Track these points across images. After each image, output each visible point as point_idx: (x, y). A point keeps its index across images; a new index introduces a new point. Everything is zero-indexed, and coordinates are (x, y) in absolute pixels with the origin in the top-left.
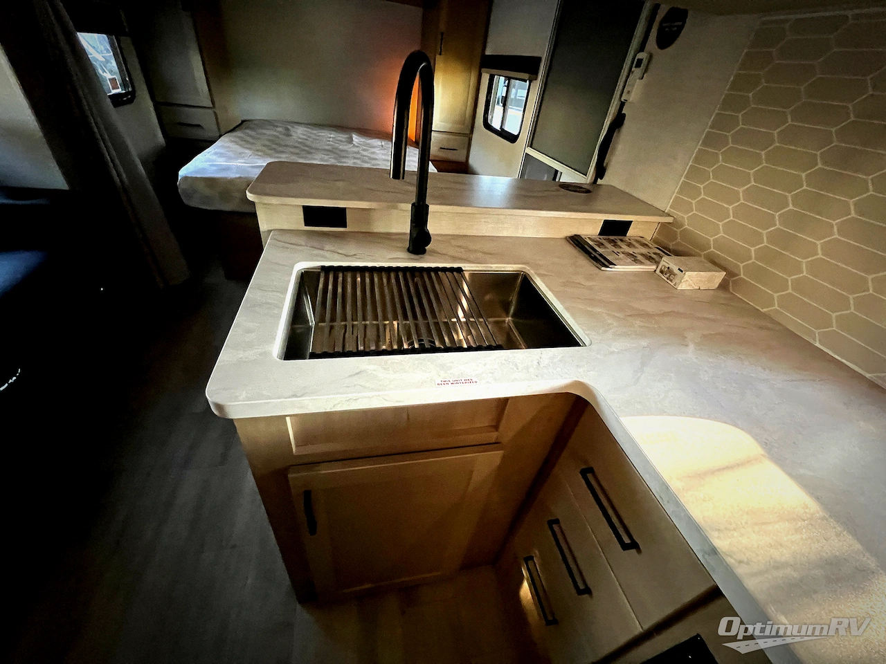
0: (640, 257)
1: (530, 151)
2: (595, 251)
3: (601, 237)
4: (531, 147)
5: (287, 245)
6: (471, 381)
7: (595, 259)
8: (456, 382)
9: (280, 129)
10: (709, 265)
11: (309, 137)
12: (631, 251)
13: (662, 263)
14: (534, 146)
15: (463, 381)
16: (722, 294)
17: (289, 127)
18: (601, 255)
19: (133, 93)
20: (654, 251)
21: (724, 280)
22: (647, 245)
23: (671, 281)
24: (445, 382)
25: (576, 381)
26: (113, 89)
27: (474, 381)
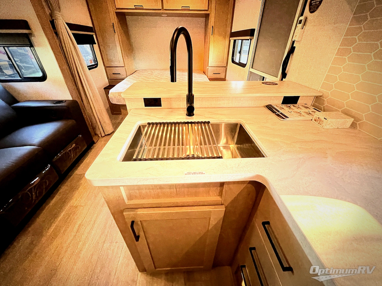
0: (303, 114)
1: (251, 70)
2: (278, 111)
3: (282, 105)
4: (252, 68)
5: (136, 115)
6: (202, 173)
7: (278, 115)
8: (195, 173)
9: (149, 72)
10: (343, 115)
11: (160, 74)
12: (298, 111)
13: (315, 116)
14: (253, 68)
15: (198, 173)
16: (351, 130)
17: (153, 71)
18: (281, 113)
19: (97, 64)
20: (312, 111)
21: (353, 123)
22: (308, 107)
23: (321, 124)
24: (189, 173)
25: (257, 175)
26: (91, 63)
27: (203, 173)
